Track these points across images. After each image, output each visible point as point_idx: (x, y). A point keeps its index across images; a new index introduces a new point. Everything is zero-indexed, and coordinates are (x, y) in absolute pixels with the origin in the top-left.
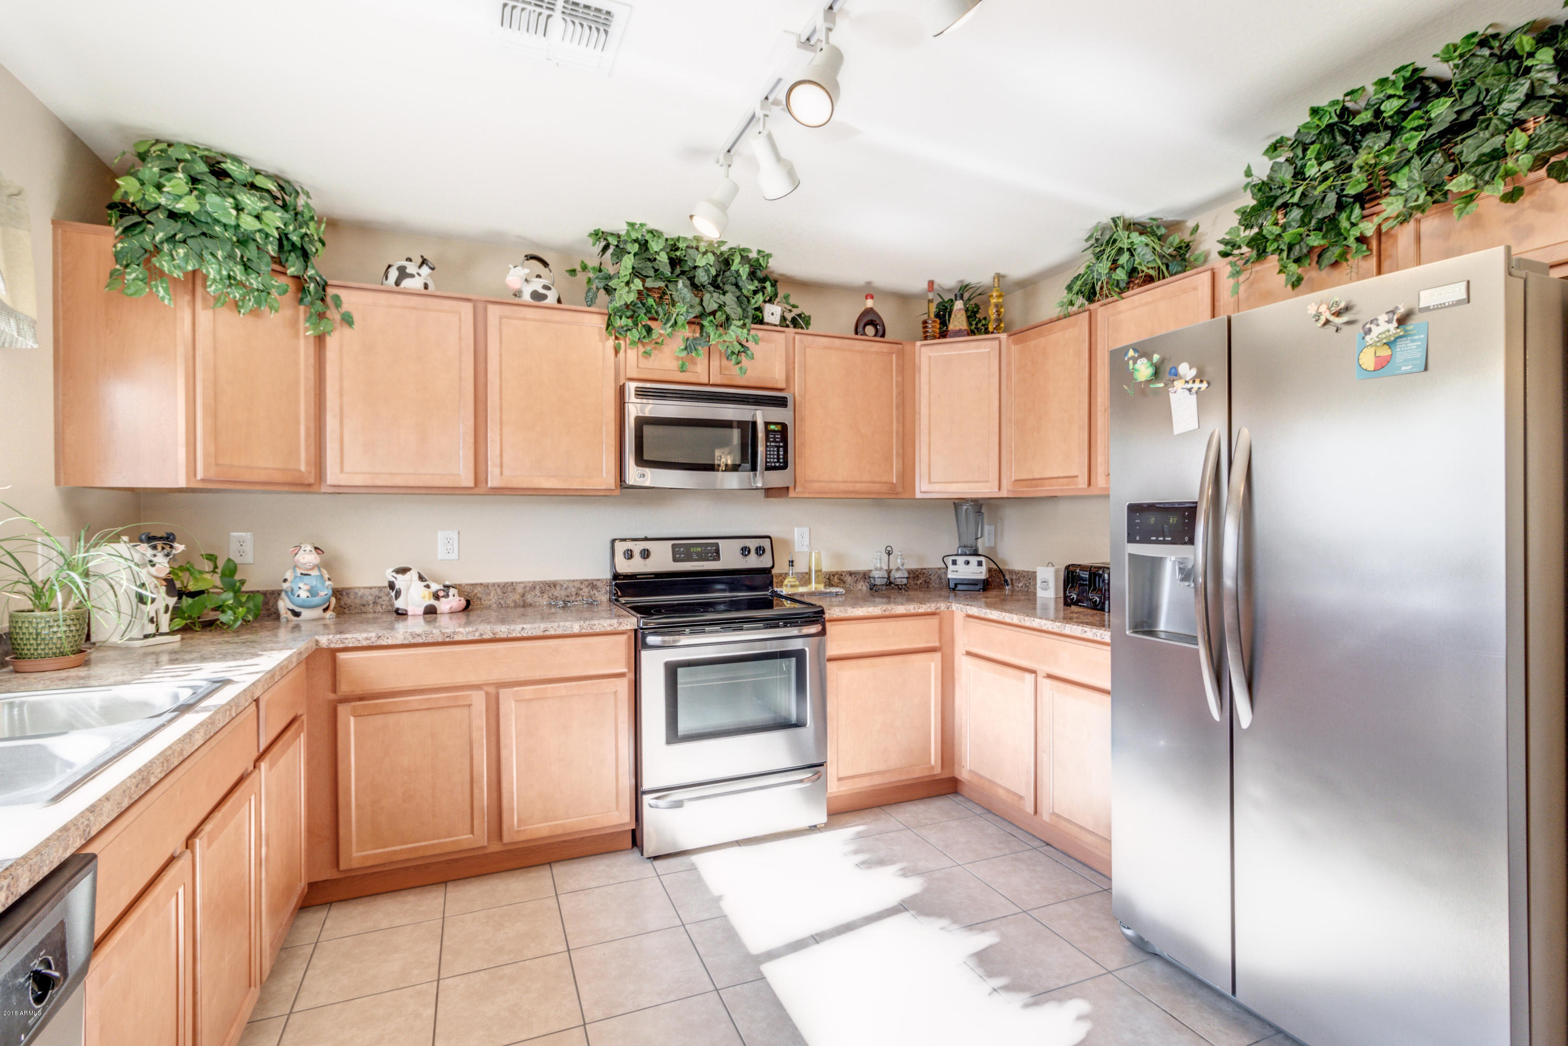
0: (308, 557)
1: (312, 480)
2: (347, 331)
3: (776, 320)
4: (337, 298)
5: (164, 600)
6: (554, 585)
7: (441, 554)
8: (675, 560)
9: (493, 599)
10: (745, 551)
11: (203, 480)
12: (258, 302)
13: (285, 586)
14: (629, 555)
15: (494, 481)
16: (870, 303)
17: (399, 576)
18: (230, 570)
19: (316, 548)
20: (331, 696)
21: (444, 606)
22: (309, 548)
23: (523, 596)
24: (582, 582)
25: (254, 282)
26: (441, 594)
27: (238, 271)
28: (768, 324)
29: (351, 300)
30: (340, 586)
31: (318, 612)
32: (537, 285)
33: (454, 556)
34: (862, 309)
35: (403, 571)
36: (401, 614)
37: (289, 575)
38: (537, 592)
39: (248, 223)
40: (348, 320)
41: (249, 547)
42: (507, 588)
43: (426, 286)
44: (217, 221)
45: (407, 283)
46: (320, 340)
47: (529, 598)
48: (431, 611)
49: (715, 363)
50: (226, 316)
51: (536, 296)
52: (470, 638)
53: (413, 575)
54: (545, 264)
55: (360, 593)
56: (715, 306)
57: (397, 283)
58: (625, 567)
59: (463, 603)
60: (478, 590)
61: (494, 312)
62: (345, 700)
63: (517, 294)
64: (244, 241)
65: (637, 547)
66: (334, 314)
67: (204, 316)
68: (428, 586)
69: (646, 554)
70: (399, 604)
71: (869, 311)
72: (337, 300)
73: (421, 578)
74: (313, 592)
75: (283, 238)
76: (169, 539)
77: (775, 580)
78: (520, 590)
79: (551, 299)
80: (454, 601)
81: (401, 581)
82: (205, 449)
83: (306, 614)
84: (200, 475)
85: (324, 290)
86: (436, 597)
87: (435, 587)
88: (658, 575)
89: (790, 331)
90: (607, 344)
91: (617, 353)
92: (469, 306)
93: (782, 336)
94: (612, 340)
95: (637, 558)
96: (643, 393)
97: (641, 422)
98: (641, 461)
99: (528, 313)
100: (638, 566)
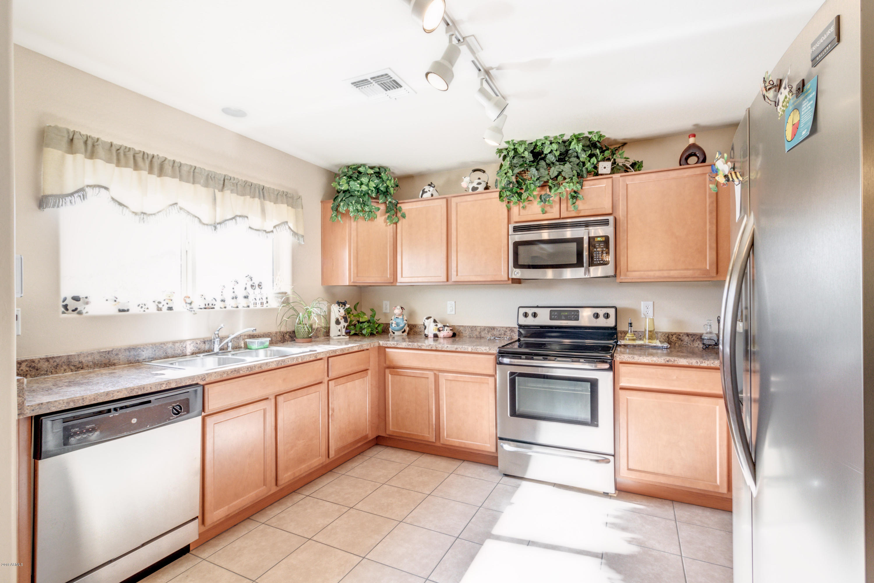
0: (397, 311)
1: (392, 281)
2: (404, 220)
3: (608, 170)
4: (400, 207)
5: (344, 324)
6: (493, 328)
7: (449, 312)
8: (551, 319)
9: (467, 333)
10: (597, 316)
11: (353, 282)
12: (369, 216)
13: (391, 321)
14: (526, 315)
15: (454, 278)
16: (692, 140)
17: (426, 320)
18: (374, 315)
19: (402, 308)
20: (385, 365)
21: (441, 334)
22: (399, 307)
23: (480, 333)
24: (507, 328)
25: (367, 209)
26: (441, 329)
28: (602, 175)
29: (405, 207)
30: (410, 323)
31: (400, 333)
33: (453, 313)
34: (687, 146)
35: (428, 318)
36: (426, 336)
37: (393, 318)
38: (486, 332)
39: (364, 188)
40: (404, 216)
41: (388, 307)
42: (473, 328)
43: (432, 195)
44: (355, 190)
45: (425, 196)
46: (395, 225)
47: (483, 334)
48: (436, 336)
49: (564, 206)
50: (361, 222)
51: (474, 189)
52: (427, 348)
53: (431, 320)
54: (484, 172)
55: (420, 327)
56: (556, 174)
57: (422, 197)
58: (524, 321)
59: (451, 333)
60: (461, 328)
61: (454, 201)
62: (389, 367)
63: (467, 189)
64: (366, 194)
65: (530, 311)
66: (399, 215)
67: (354, 224)
68: (437, 325)
69: (535, 315)
70: (426, 332)
71: (693, 146)
72: (400, 209)
73: (435, 321)
74: (397, 324)
75: (377, 189)
76: (345, 304)
77: (619, 335)
78: (478, 330)
79: (481, 188)
80: (447, 332)
81: (427, 323)
82: (353, 271)
83: (396, 333)
84: (352, 281)
85: (397, 205)
86: (439, 330)
87: (440, 325)
88: (542, 327)
89: (616, 176)
90: (503, 206)
91: (509, 210)
92: (445, 200)
93: (610, 180)
94: (505, 204)
95: (530, 317)
96: (517, 229)
97: (517, 245)
98: (517, 265)
99: (469, 198)
100: (530, 321)
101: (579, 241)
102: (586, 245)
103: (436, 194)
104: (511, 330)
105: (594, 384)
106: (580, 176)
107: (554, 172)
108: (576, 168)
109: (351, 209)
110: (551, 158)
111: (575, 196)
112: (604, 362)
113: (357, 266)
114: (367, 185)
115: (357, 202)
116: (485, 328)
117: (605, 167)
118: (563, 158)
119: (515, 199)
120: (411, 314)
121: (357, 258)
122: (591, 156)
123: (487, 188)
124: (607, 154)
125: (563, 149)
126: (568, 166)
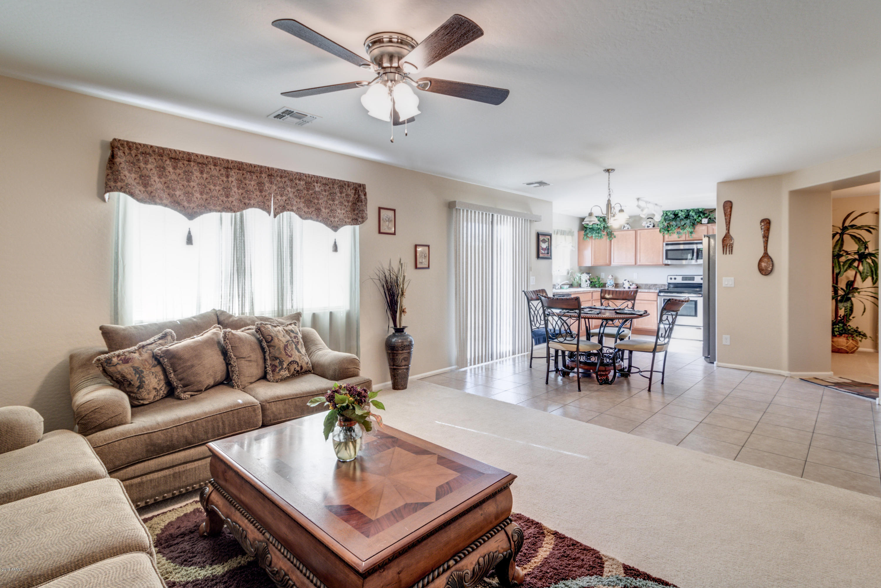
0: (610, 277)
1: (609, 264)
2: (615, 239)
5: (589, 282)
6: (656, 285)
7: (634, 278)
8: (682, 280)
9: (644, 287)
11: (593, 265)
13: (607, 282)
14: (671, 279)
15: (638, 263)
18: (599, 279)
19: (612, 276)
21: (631, 287)
23: (649, 286)
25: (600, 235)
27: (597, 235)
28: (703, 224)
29: (615, 233)
30: (616, 282)
31: (611, 287)
32: (648, 225)
33: (637, 278)
35: (625, 280)
36: (624, 288)
37: (608, 280)
40: (615, 237)
41: (604, 275)
42: (646, 285)
43: (628, 229)
45: (625, 228)
46: (611, 241)
47: (651, 287)
48: (629, 288)
49: (687, 236)
50: (596, 241)
51: (648, 227)
53: (627, 281)
54: (653, 219)
55: (620, 284)
58: (670, 281)
59: (636, 287)
60: (641, 285)
61: (639, 232)
63: (645, 226)
64: (599, 229)
65: (673, 277)
66: (613, 236)
67: (593, 241)
68: (629, 283)
69: (675, 279)
70: (624, 286)
72: (613, 234)
74: (610, 283)
75: (604, 227)
76: (589, 274)
79: (651, 226)
80: (634, 286)
81: (625, 282)
82: (593, 260)
85: (611, 233)
86: (631, 285)
87: (631, 283)
88: (678, 284)
89: (709, 225)
90: (661, 235)
91: (664, 237)
92: (634, 232)
93: (706, 227)
94: (662, 234)
95: (673, 279)
96: (667, 244)
97: (667, 251)
98: (667, 258)
99: (646, 231)
100: (673, 281)
101: (693, 250)
102: (695, 251)
103: (630, 228)
104: (665, 285)
105: (696, 302)
106: (693, 225)
107: (683, 223)
108: (693, 221)
109: (593, 235)
110: (681, 217)
111: (691, 233)
112: (700, 294)
113: (595, 258)
114: (600, 225)
115: (596, 233)
116: (652, 285)
117: (705, 221)
118: (687, 217)
119: (666, 232)
120: (616, 279)
121: (595, 255)
122: (699, 216)
123: (654, 226)
124: (706, 215)
125: (687, 214)
126: (689, 221)
